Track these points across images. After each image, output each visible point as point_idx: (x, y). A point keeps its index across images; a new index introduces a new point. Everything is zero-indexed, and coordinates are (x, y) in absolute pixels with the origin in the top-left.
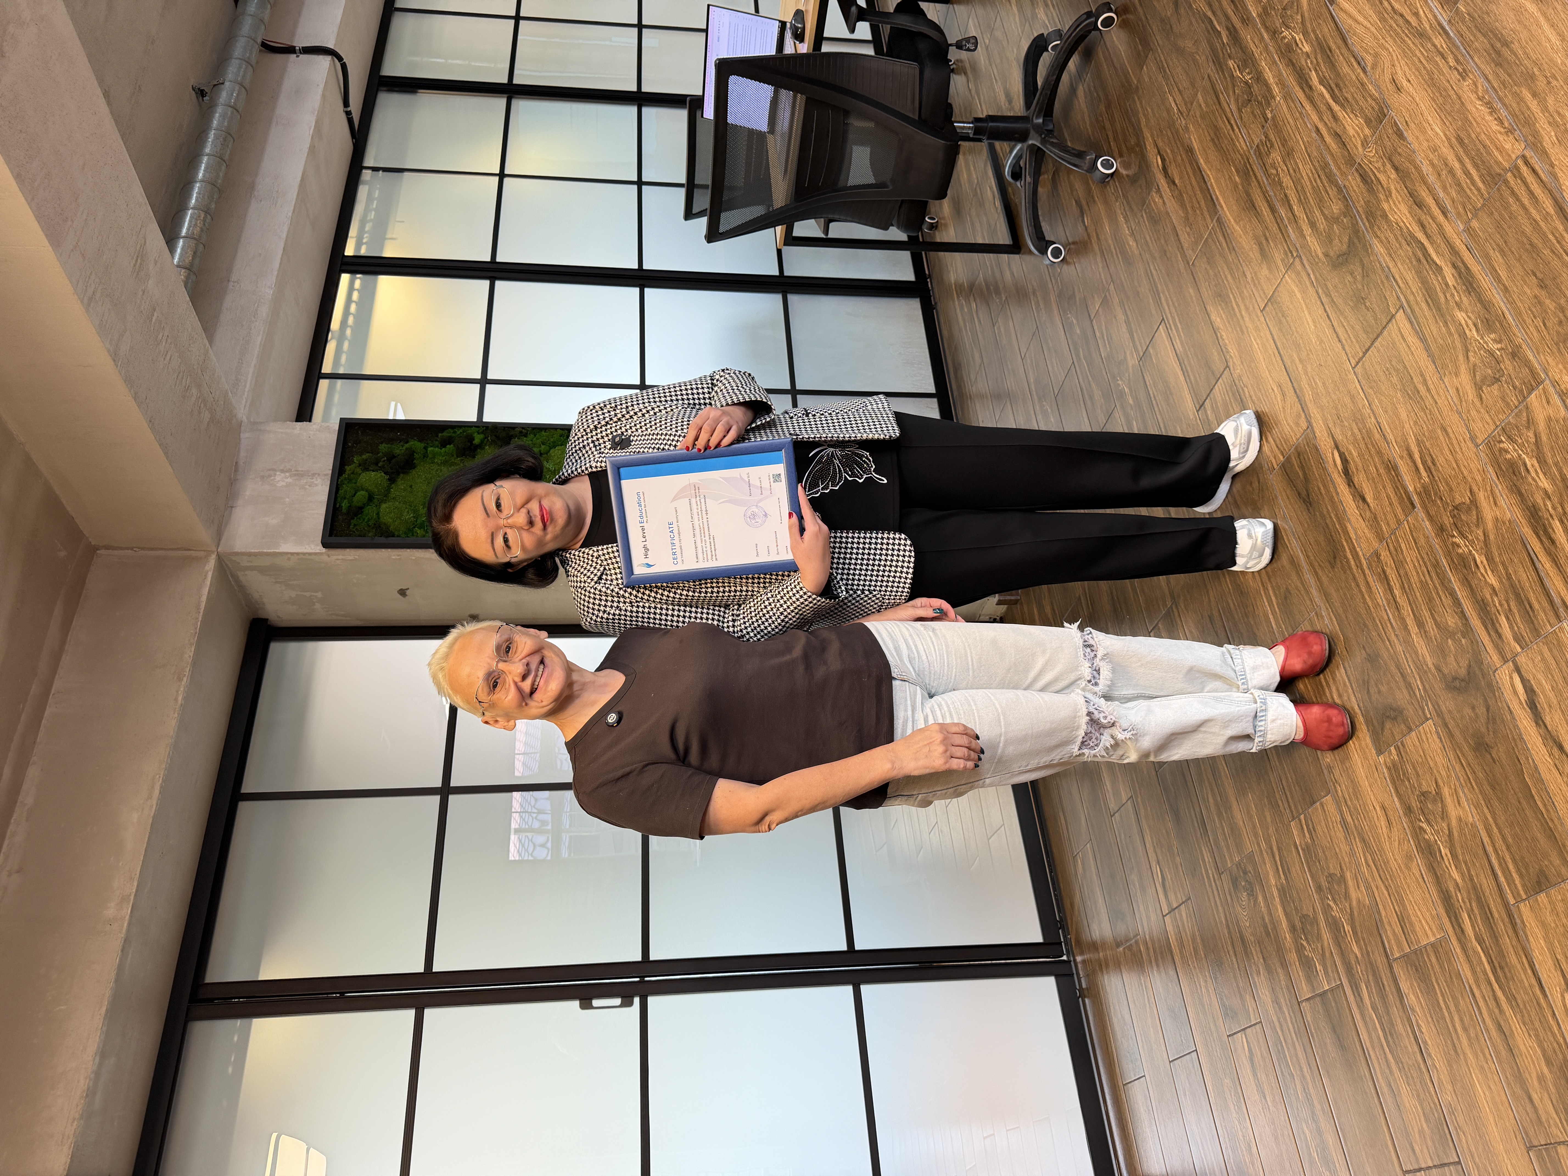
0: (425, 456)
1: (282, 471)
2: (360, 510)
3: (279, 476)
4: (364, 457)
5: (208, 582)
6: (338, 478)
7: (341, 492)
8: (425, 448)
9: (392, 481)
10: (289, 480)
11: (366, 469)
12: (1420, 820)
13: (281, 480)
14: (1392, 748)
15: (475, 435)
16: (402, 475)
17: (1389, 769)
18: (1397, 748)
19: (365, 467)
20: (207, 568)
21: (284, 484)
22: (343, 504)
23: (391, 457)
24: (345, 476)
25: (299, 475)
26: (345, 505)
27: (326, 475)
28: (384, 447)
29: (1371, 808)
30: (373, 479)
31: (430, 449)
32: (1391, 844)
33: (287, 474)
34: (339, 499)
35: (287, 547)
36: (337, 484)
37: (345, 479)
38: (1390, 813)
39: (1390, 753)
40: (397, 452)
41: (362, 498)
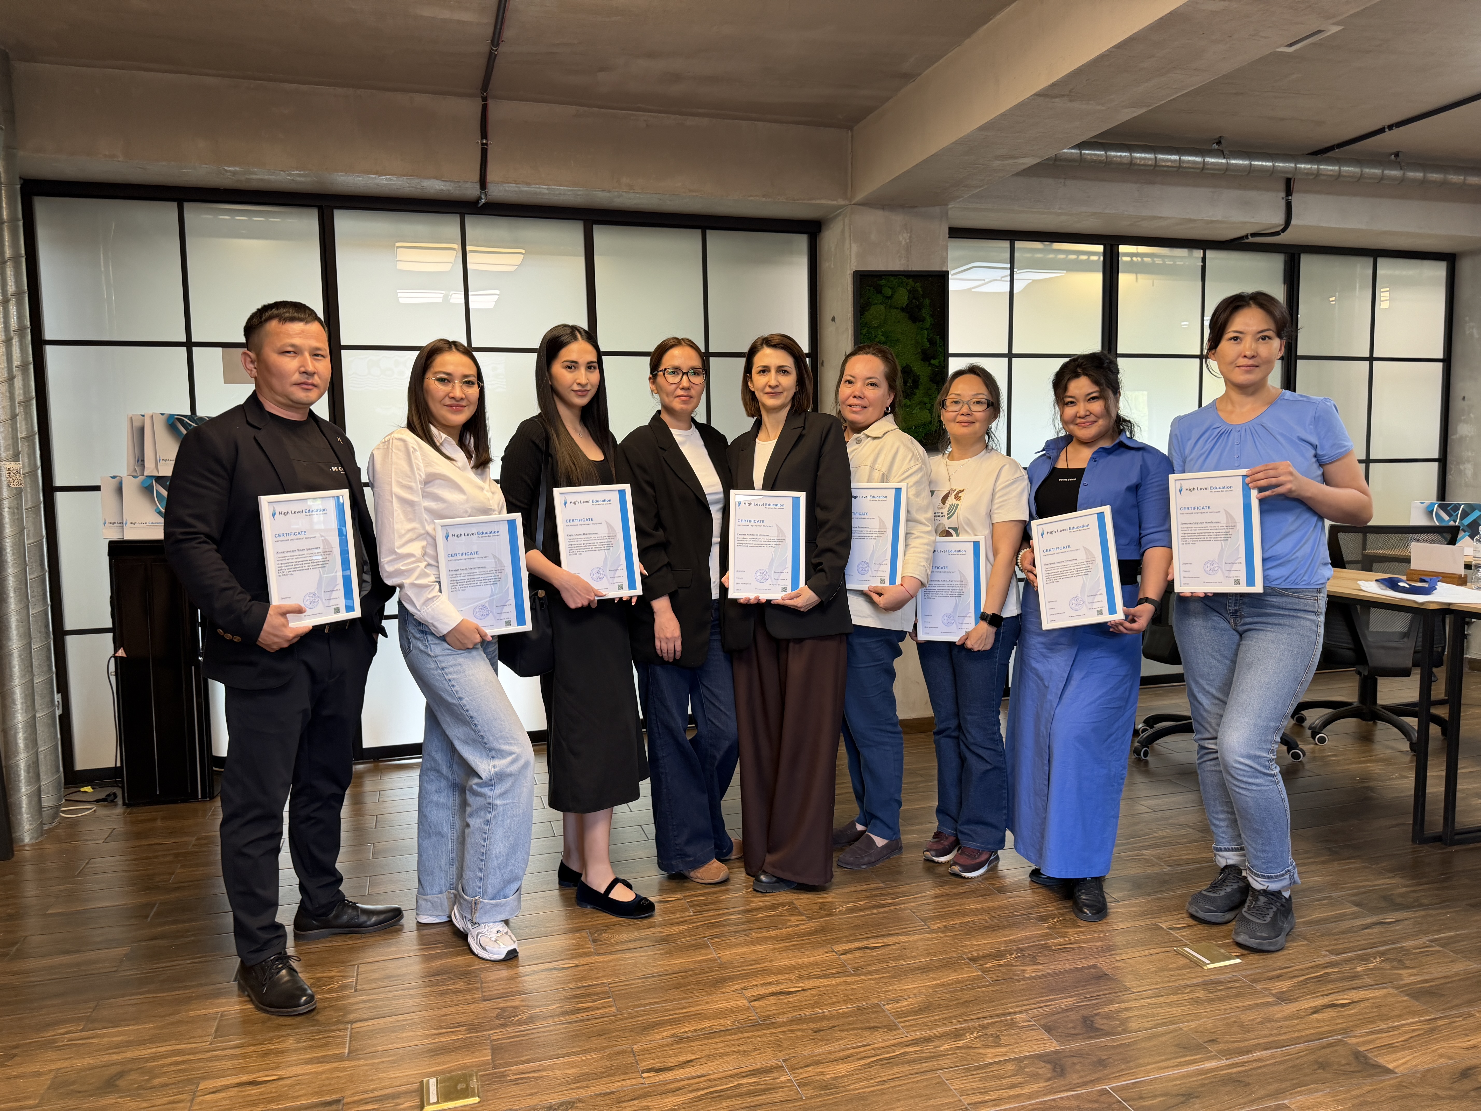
0: (922, 329)
1: (910, 237)
2: (880, 292)
3: (906, 235)
4: (920, 290)
5: (830, 202)
6: (902, 275)
7: (892, 278)
8: (927, 329)
9: (903, 309)
10: (903, 243)
11: (910, 292)
13: (903, 238)
15: (938, 361)
16: (907, 315)
19: (912, 292)
20: (839, 200)
21: (901, 239)
23: (920, 307)
24: (905, 279)
25: (908, 248)
26: (883, 282)
27: (909, 267)
28: (927, 301)
30: (902, 297)
31: (926, 332)
33: (908, 241)
34: (886, 278)
35: (854, 248)
36: (898, 275)
37: (902, 280)
40: (923, 311)
41: (888, 292)
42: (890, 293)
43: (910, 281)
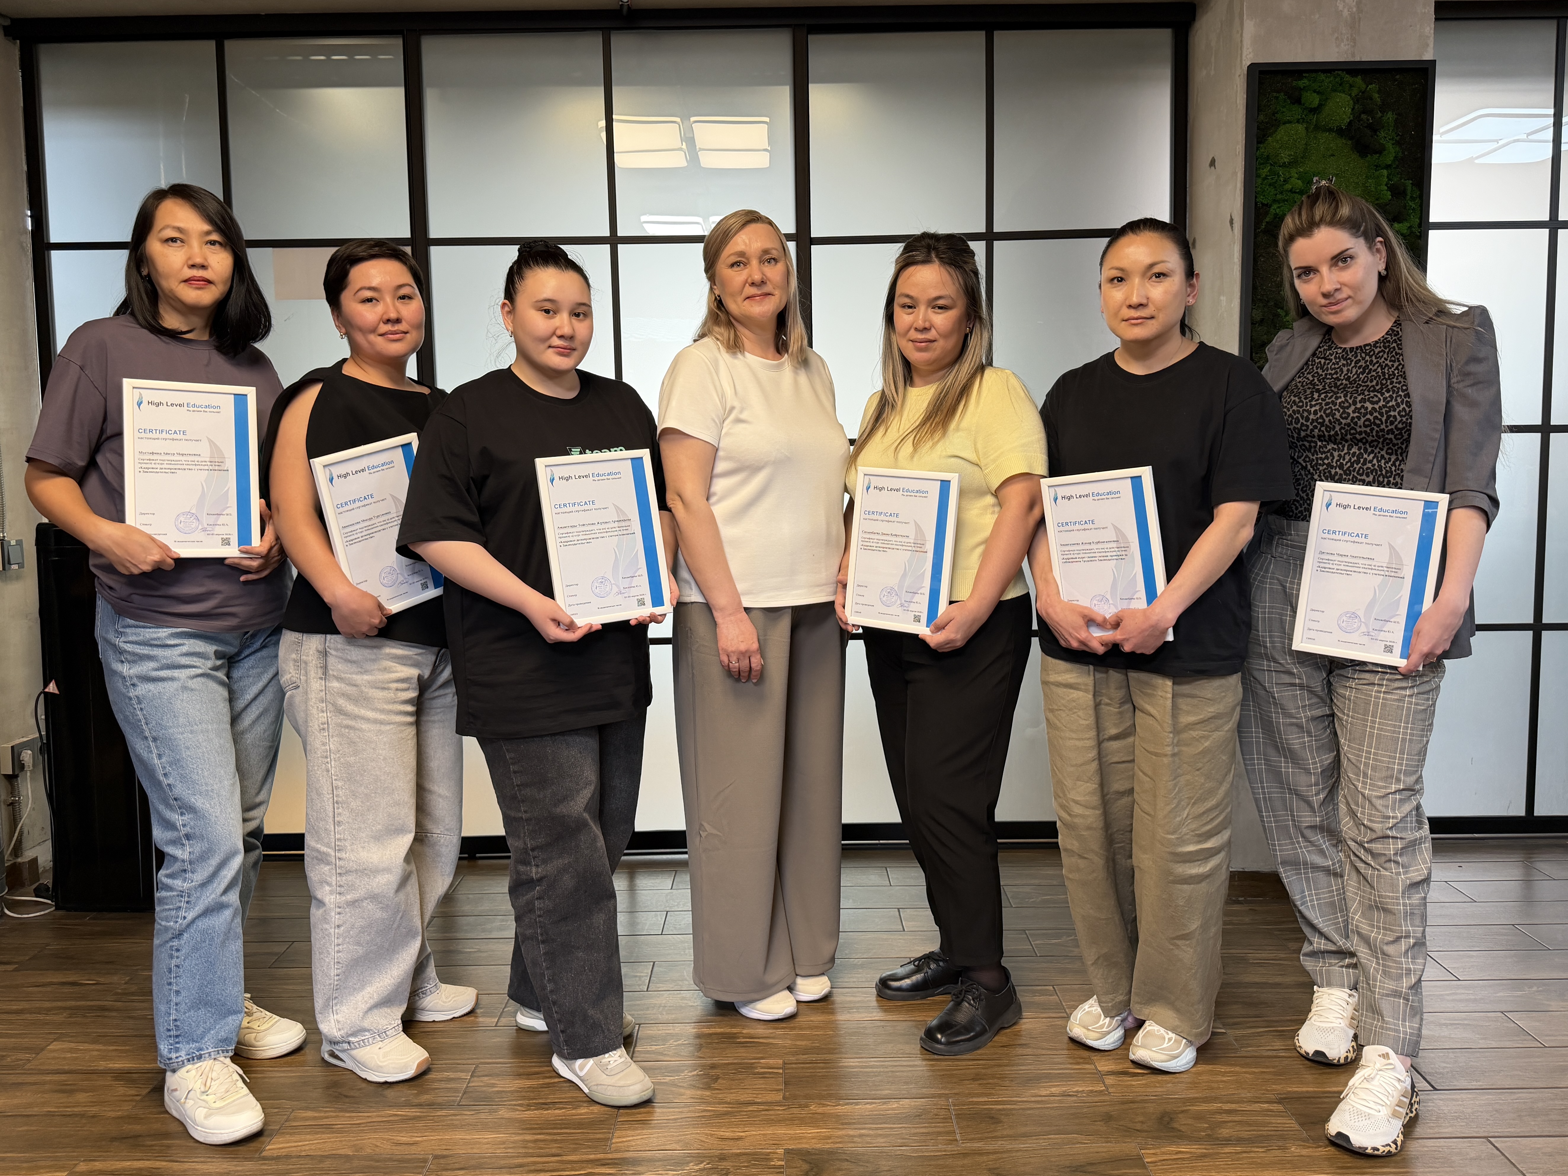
0: (1377, 167)
1: (1359, 3)
2: (1297, 102)
4: (1376, 95)
6: (1343, 70)
7: (1322, 76)
8: (1387, 167)
9: (1340, 132)
10: (1346, 13)
11: (1356, 100)
12: (708, 1164)
13: (1346, 5)
14: (783, 1163)
15: (1407, 224)
16: (1349, 142)
17: (768, 1154)
18: (781, 1167)
19: (1361, 100)
21: (1341, 7)
22: (1305, 81)
23: (1374, 129)
24: (1347, 78)
25: (1354, 23)
26: (1302, 83)
27: (1353, 55)
28: (1390, 116)
29: (746, 1129)
30: (1341, 109)
31: (1385, 172)
32: (707, 1134)
33: (1354, 9)
34: (1314, 75)
35: (1250, 28)
36: (1334, 70)
37: (1342, 78)
38: (731, 1143)
39: (780, 1160)
40: (1382, 134)
41: (1313, 100)
42: (1316, 102)
43: (1358, 80)
